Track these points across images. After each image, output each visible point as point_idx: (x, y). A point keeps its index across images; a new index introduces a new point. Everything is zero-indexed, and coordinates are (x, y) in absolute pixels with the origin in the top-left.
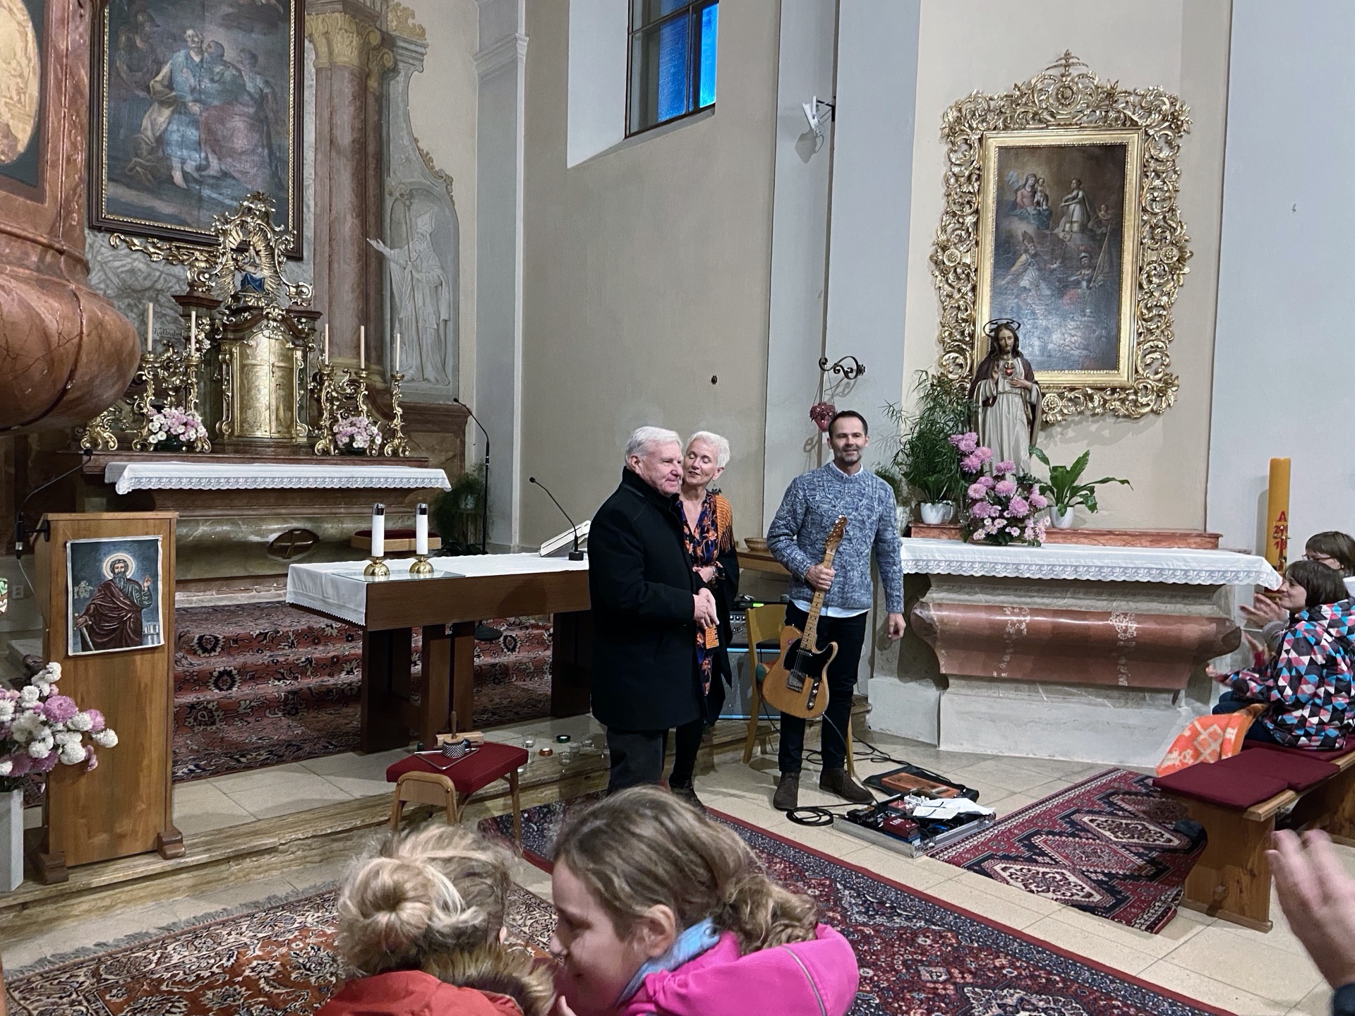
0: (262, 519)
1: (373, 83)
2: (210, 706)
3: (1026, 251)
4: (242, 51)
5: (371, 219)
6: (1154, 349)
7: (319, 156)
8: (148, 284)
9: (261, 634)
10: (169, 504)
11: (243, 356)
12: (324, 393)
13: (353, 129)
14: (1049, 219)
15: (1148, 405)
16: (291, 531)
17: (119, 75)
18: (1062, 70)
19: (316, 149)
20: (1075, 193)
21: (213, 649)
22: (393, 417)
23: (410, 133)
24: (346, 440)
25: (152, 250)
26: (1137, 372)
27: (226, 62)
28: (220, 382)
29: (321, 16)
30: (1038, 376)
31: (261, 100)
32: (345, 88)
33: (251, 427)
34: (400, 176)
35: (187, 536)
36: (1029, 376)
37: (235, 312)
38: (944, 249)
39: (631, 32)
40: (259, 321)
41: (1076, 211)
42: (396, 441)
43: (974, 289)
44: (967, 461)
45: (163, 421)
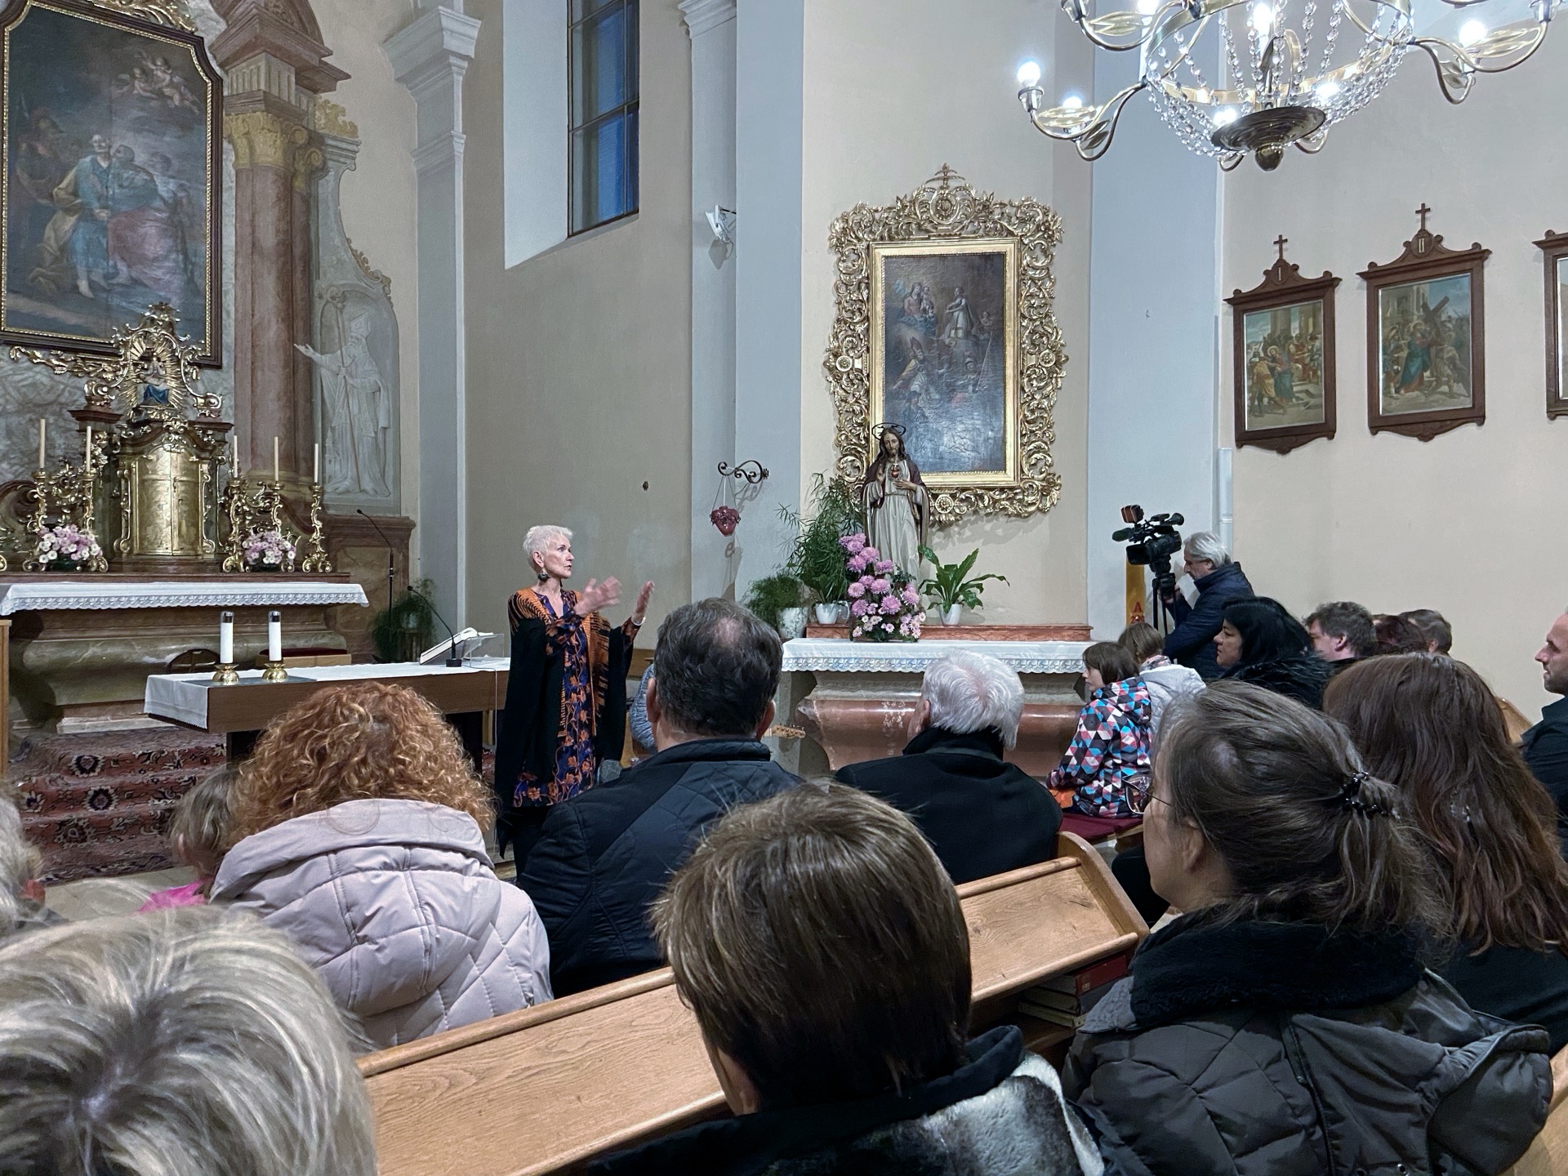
0: (160, 639)
1: (299, 184)
2: (81, 823)
3: (915, 357)
4: (154, 154)
5: (299, 324)
6: (1038, 449)
7: (240, 261)
8: (51, 397)
9: (144, 754)
10: (58, 624)
11: (143, 471)
12: (232, 508)
13: (278, 231)
14: (935, 325)
15: (1034, 504)
16: (191, 651)
17: (19, 182)
18: (941, 183)
19: (237, 253)
20: (958, 301)
21: (93, 769)
22: (312, 530)
23: (342, 233)
24: (256, 555)
25: (55, 362)
26: (1022, 471)
27: (137, 167)
28: (118, 498)
29: (241, 116)
30: (924, 479)
31: (175, 206)
32: (268, 189)
33: (152, 544)
34: (331, 277)
35: (75, 658)
36: (915, 477)
37: (135, 426)
38: (836, 356)
39: (571, 130)
40: (160, 434)
41: (960, 319)
42: (315, 556)
43: (867, 392)
44: (852, 561)
45: (54, 539)
